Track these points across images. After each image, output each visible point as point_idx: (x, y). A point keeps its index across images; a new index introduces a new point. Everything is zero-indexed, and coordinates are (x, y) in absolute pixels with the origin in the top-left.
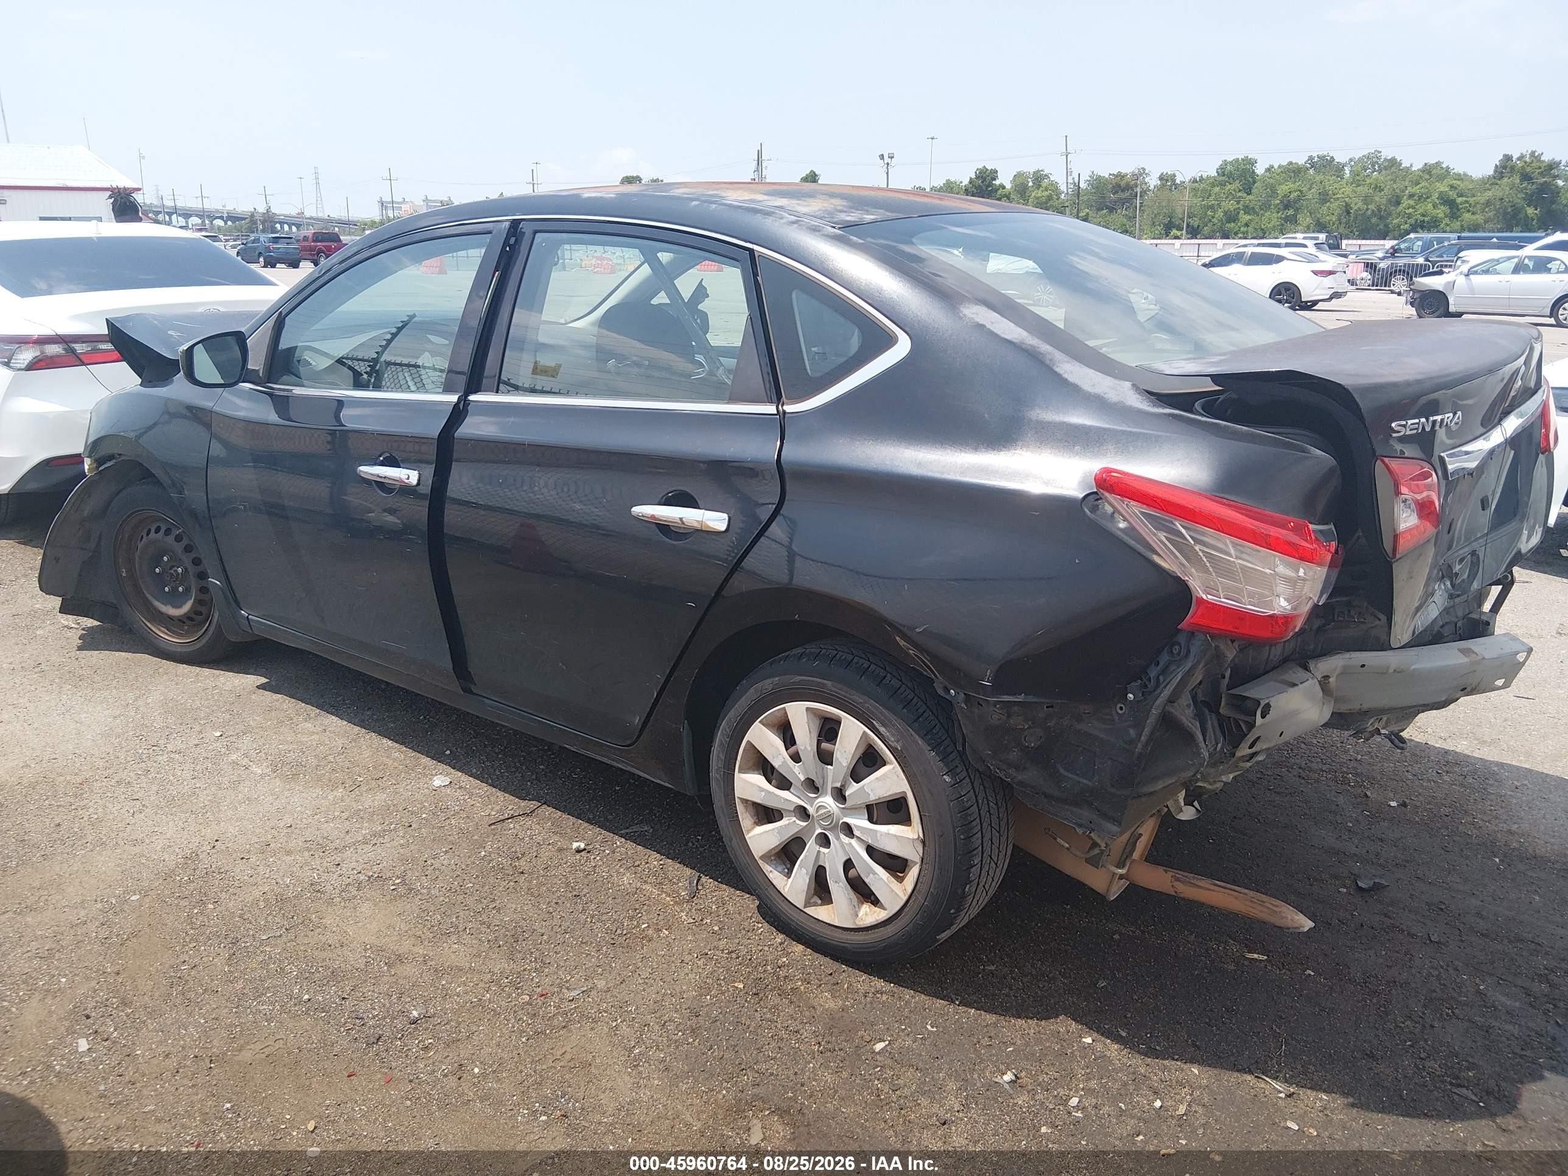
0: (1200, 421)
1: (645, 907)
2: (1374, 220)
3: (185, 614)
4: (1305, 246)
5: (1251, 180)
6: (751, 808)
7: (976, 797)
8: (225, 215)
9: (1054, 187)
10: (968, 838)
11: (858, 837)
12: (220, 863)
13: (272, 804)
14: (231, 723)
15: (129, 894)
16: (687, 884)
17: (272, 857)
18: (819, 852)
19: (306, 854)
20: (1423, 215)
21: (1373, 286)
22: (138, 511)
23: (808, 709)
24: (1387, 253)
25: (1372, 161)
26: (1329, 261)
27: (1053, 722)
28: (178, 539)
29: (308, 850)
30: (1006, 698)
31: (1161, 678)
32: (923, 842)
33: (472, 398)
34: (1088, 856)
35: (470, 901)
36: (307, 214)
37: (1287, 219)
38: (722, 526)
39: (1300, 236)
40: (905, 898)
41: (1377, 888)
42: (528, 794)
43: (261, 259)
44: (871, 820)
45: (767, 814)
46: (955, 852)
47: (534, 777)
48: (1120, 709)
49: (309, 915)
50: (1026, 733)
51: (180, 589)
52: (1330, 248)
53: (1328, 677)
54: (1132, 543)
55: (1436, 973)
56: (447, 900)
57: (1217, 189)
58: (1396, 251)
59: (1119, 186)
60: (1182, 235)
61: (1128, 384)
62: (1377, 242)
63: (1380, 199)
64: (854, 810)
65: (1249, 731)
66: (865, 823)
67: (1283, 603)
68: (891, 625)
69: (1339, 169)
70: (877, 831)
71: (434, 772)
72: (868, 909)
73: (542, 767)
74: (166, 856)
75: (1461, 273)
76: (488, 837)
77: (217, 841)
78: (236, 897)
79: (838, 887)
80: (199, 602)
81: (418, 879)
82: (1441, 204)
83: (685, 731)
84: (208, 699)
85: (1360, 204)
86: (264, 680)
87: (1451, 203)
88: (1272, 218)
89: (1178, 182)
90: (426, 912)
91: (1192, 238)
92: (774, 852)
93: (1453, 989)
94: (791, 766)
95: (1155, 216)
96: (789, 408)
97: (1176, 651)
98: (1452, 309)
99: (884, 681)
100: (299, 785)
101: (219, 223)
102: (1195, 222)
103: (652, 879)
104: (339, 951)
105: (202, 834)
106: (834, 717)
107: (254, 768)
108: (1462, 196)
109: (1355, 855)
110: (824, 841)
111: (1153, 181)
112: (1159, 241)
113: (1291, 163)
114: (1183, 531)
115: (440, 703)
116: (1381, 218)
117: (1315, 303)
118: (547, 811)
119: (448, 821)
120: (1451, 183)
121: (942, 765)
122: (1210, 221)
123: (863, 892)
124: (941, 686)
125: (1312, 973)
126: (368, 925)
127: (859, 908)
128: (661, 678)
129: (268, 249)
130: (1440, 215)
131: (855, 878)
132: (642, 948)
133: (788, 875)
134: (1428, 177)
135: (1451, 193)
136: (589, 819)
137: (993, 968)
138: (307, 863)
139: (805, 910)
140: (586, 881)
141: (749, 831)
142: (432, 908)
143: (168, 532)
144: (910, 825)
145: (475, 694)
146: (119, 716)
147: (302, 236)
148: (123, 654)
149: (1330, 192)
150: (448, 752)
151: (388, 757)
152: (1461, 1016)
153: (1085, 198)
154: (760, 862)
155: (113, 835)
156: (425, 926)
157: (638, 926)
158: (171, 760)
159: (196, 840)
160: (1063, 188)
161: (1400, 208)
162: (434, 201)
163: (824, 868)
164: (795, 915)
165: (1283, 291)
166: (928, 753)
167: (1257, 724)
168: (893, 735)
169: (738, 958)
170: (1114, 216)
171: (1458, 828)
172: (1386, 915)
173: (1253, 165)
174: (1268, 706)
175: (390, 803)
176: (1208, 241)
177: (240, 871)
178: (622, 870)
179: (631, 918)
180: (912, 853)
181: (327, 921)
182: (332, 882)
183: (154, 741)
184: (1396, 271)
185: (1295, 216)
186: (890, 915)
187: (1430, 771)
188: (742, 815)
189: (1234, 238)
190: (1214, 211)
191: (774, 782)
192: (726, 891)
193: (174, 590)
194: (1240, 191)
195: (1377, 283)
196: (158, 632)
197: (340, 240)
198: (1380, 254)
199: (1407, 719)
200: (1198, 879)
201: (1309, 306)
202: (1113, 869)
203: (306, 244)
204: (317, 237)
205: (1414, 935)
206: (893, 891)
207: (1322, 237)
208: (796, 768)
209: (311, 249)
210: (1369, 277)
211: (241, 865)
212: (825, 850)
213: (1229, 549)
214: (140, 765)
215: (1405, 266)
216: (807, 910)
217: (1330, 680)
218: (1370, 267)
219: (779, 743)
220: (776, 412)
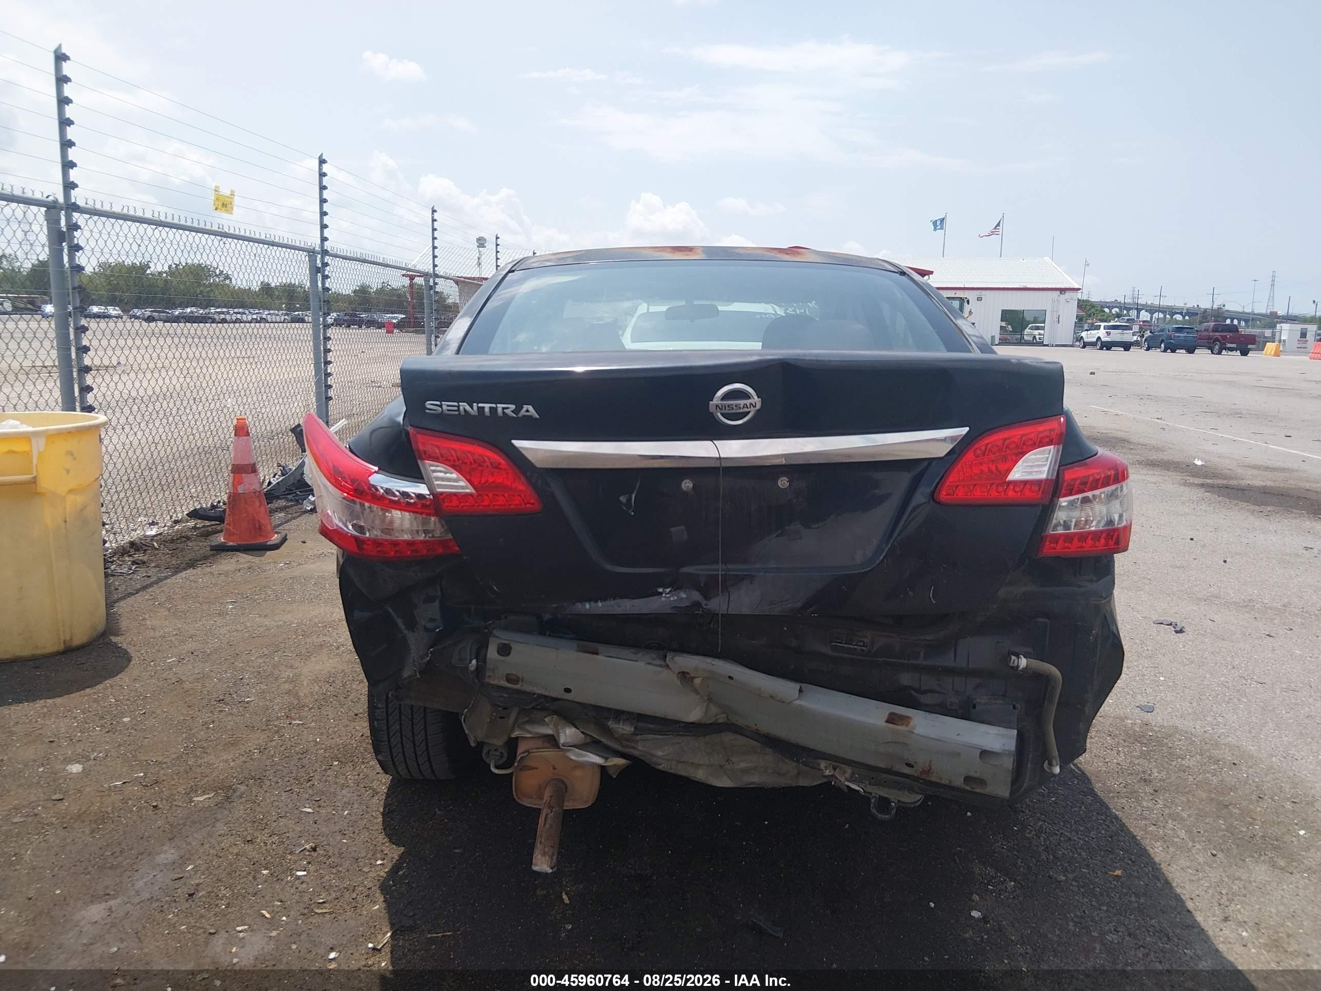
8: (1185, 312)
101: (1178, 317)
129: (1169, 337)
197: (1236, 331)
203: (1206, 333)
204: (1216, 329)
209: (1209, 338)
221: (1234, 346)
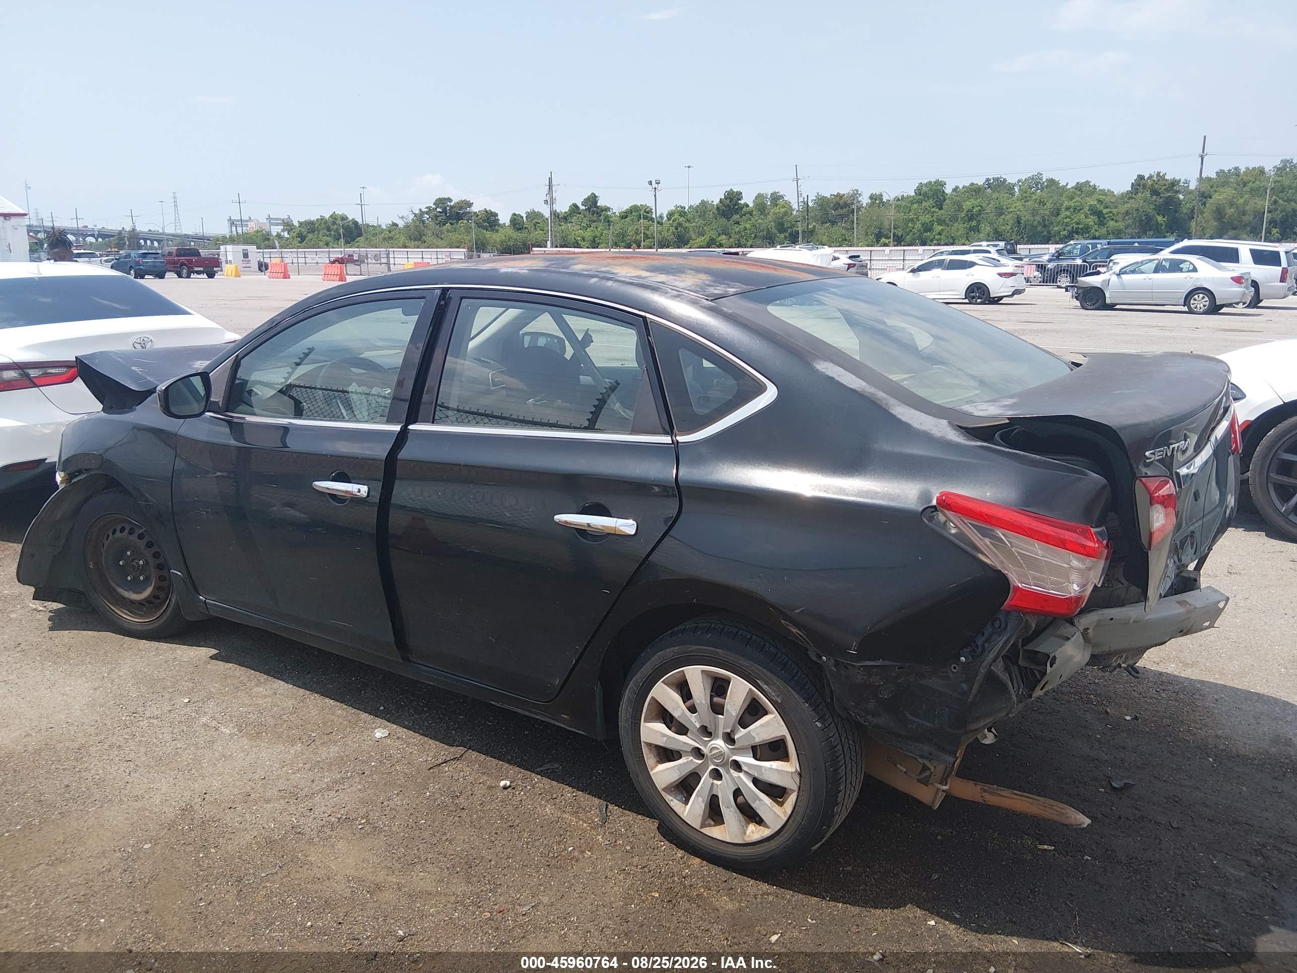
0: (1004, 451)
1: (568, 833)
2: (1039, 228)
3: (145, 599)
4: (989, 252)
5: (942, 198)
6: (653, 749)
7: (840, 737)
8: (96, 233)
9: (788, 204)
10: (836, 770)
11: (745, 771)
12: (212, 813)
13: (244, 759)
14: (195, 690)
15: (141, 843)
16: (598, 811)
17: (254, 806)
18: (713, 784)
19: (282, 802)
20: (1078, 224)
21: (1043, 282)
22: (107, 515)
23: (703, 671)
24: (1053, 256)
25: (1035, 182)
26: (1009, 264)
27: (903, 679)
28: (141, 537)
29: (283, 798)
30: (868, 663)
31: (986, 645)
32: (800, 775)
33: (411, 427)
34: (919, 778)
35: (426, 835)
36: (167, 231)
37: (971, 229)
38: (632, 531)
39: (984, 243)
40: (785, 819)
41: (1127, 786)
42: (455, 741)
43: (132, 272)
44: (755, 757)
45: (667, 754)
46: (827, 780)
47: (457, 726)
48: (954, 669)
49: (296, 854)
50: (881, 688)
51: (141, 578)
52: (1008, 253)
53: (1088, 629)
54: (962, 545)
55: (1179, 852)
56: (407, 835)
57: (915, 206)
58: (1060, 255)
59: (838, 204)
60: (889, 242)
61: (945, 422)
62: (1043, 246)
63: (1045, 211)
64: (741, 750)
65: (1042, 677)
66: (751, 760)
67: (1075, 587)
68: (772, 606)
69: (1010, 188)
70: (762, 767)
71: (374, 726)
72: (754, 829)
73: (462, 717)
74: (166, 809)
75: (1114, 273)
76: (429, 779)
77: (205, 794)
78: (232, 842)
79: (729, 812)
80: (158, 588)
81: (379, 818)
82: (1091, 214)
83: (598, 689)
84: (171, 670)
85: (1029, 217)
86: (214, 652)
87: (1099, 214)
88: (959, 228)
89: (884, 200)
90: (392, 846)
91: (897, 245)
92: (674, 784)
93: (1194, 864)
94: (688, 715)
95: (868, 227)
96: (681, 439)
97: (997, 624)
98: (1108, 301)
99: (765, 649)
100: (264, 742)
101: (90, 239)
102: (899, 232)
103: (569, 809)
104: (327, 883)
105: (192, 788)
106: (723, 677)
107: (222, 729)
108: (1107, 207)
109: (1106, 761)
110: (717, 775)
111: (865, 200)
112: (872, 248)
113: (972, 184)
114: (1003, 537)
115: (367, 666)
116: (1045, 226)
117: (1001, 298)
118: (474, 755)
119: (394, 768)
120: (1098, 198)
121: (814, 714)
122: (911, 231)
123: (750, 814)
124: (814, 653)
125: (1089, 858)
126: (346, 860)
127: (747, 827)
128: (579, 648)
129: (138, 263)
130: (1090, 224)
131: (743, 803)
132: (572, 868)
133: (686, 802)
134: (1079, 193)
135: (1098, 206)
136: (508, 760)
137: (850, 868)
138: (285, 810)
139: (701, 830)
140: (516, 814)
141: (653, 769)
142: (396, 843)
143: (131, 532)
144: (788, 761)
145: (412, 662)
146: (99, 687)
147: (168, 251)
148: (90, 632)
149: (1005, 207)
150: (382, 708)
151: (333, 715)
152: (1203, 886)
153: (813, 214)
154: (663, 793)
155: (117, 793)
156: (393, 858)
157: (565, 849)
158: (151, 725)
159: (187, 794)
160: (795, 206)
161: (1059, 218)
162: (276, 219)
163: (717, 797)
164: (692, 834)
165: (975, 289)
166: (803, 704)
167: (1048, 671)
168: (774, 691)
169: (650, 872)
170: (835, 228)
171: (1178, 735)
172: (1136, 809)
173: (943, 186)
174: (1054, 658)
175: (343, 754)
176: (911, 248)
177: (229, 818)
178: (543, 802)
179: (559, 843)
180: (791, 784)
181: (312, 859)
182: (309, 825)
183: (133, 709)
184: (1061, 271)
185: (978, 226)
186: (773, 832)
187: (1151, 690)
188: (647, 755)
189: (930, 245)
190: (914, 224)
191: (673, 728)
192: (630, 816)
193: (135, 579)
194: (933, 207)
195: (1047, 280)
196: (121, 614)
197: (199, 254)
198: (1046, 257)
199: (1139, 654)
200: (1001, 790)
201: (996, 301)
202: (939, 786)
203: (171, 258)
204: (180, 253)
205: (1159, 823)
206: (775, 813)
207: (1002, 244)
208: (693, 717)
209: (175, 263)
210: (1040, 275)
211: (230, 814)
212: (719, 783)
213: (1037, 550)
214: (126, 731)
215: (1068, 267)
216: (703, 830)
217: (1089, 631)
218: (1041, 268)
219: (678, 698)
220: (671, 442)
221: (201, 269)
